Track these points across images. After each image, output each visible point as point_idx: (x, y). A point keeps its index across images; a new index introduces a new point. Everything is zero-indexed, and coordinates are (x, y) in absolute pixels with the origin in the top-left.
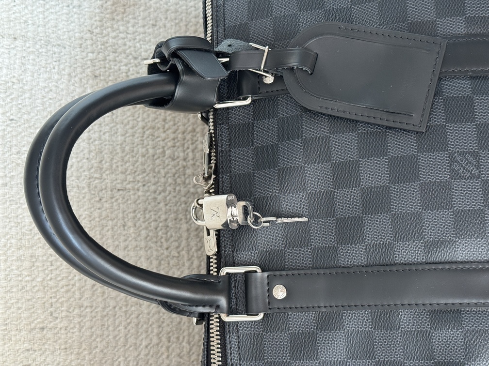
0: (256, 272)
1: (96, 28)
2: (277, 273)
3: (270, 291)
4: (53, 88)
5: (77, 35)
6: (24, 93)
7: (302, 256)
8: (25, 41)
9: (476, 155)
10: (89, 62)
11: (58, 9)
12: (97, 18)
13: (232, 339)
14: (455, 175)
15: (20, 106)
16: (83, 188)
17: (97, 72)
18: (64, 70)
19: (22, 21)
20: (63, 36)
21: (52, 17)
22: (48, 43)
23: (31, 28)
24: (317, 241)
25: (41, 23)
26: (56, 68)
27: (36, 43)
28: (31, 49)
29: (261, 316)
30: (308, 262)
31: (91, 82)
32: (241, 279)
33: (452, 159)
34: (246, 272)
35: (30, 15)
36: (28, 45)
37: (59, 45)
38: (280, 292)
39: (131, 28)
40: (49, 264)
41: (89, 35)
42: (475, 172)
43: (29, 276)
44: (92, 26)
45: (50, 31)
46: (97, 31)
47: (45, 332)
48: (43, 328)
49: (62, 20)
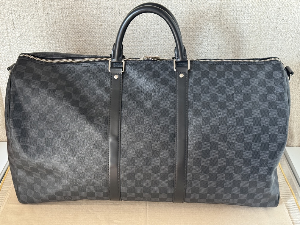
0: (122, 70)
1: (229, 30)
3: (117, 74)
4: (204, 14)
5: (226, 23)
6: (202, 4)
8: (220, 4)
10: (214, 27)
12: (233, 30)
13: (104, 64)
15: (197, 3)
17: (211, 30)
18: (211, 18)
19: (229, 3)
20: (225, 18)
21: (232, 14)
22: (221, 12)
24: (130, 88)
25: (229, 10)
26: (212, 16)
27: (220, 8)
28: (217, 6)
29: (110, 71)
30: (124, 85)
31: (208, 28)
32: (121, 66)
33: (150, 126)
34: (123, 68)
35: (232, 5)
36: (219, 5)
37: (220, 16)
38: (116, 77)
39: (231, 43)
41: (226, 27)
42: (146, 132)
44: (229, 28)
45: (226, 13)
46: (228, 30)
47: (119, 14)
48: (120, 13)
49: (231, 17)
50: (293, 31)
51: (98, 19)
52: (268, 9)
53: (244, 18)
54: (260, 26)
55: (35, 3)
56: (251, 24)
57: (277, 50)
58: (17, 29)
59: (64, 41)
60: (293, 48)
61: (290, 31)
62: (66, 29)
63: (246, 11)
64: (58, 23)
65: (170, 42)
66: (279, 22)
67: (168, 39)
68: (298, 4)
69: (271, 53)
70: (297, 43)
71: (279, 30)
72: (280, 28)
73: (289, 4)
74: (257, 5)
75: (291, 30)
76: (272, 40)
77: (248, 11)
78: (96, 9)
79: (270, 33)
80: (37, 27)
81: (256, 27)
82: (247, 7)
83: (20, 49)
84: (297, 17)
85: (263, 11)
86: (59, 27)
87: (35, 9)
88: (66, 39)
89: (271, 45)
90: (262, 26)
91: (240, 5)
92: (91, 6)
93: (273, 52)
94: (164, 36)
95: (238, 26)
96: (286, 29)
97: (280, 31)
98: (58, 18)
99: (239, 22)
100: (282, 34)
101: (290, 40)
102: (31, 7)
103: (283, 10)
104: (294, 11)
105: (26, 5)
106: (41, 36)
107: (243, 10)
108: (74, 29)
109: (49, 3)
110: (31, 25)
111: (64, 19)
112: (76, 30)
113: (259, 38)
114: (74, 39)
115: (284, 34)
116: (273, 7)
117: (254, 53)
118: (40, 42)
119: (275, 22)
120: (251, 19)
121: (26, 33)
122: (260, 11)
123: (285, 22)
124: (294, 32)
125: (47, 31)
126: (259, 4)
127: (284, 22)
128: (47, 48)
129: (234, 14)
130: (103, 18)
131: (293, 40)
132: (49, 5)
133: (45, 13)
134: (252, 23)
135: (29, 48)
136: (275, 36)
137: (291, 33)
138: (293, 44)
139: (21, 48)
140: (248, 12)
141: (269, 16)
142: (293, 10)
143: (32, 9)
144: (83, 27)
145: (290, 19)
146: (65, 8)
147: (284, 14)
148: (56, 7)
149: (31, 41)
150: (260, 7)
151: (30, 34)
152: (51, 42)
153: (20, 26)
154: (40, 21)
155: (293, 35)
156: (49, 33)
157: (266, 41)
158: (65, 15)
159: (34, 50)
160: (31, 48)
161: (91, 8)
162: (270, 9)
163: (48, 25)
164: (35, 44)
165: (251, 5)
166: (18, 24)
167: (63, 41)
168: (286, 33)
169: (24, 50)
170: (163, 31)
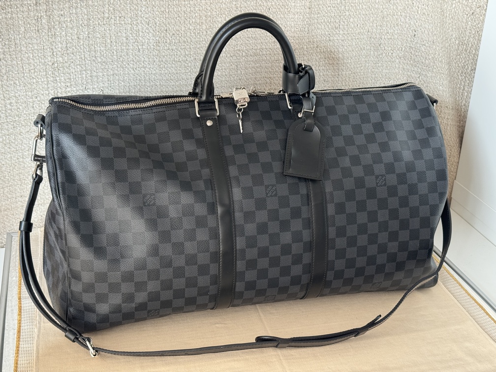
2: (217, 122)
3: (209, 119)
5: (315, 39)
7: (225, 132)
9: (276, 195)
10: (302, 46)
11: (327, 29)
14: (267, 187)
16: (237, 47)
18: (296, 34)
19: (319, 11)
20: (314, 32)
21: (323, 27)
22: (309, 25)
23: (316, 16)
24: (233, 138)
25: (319, 21)
26: (297, 30)
27: (308, 19)
28: (305, 16)
30: (223, 134)
32: (213, 107)
33: (273, 186)
34: (216, 109)
36: (307, 15)
37: (309, 31)
38: (209, 123)
40: (198, 32)
41: (315, 45)
42: (269, 195)
43: (192, 22)
44: (320, 47)
45: (315, 26)
46: (318, 50)
47: (165, 32)
48: (166, 30)
49: (322, 32)
50: (400, 49)
51: (134, 41)
52: (369, 20)
53: (338, 32)
54: (359, 43)
55: (36, 18)
56: (348, 40)
57: (381, 76)
58: (3, 61)
59: (80, 76)
60: (401, 72)
61: (397, 49)
62: (83, 58)
63: (341, 22)
64: (71, 50)
65: (239, 72)
66: (383, 37)
67: (236, 67)
68: (405, 12)
69: (373, 81)
70: (406, 64)
71: (383, 49)
72: (384, 45)
73: (394, 12)
74: (355, 14)
75: (399, 47)
76: (375, 62)
77: (344, 22)
78: (130, 26)
79: (372, 53)
80: (37, 57)
81: (354, 44)
82: (342, 17)
83: (6, 94)
84: (405, 29)
85: (363, 22)
86: (72, 55)
87: (34, 28)
88: (83, 74)
89: (373, 70)
90: (362, 43)
91: (333, 14)
92: (124, 20)
93: (376, 79)
94: (230, 63)
95: (331, 43)
96: (392, 46)
97: (385, 50)
98: (70, 41)
99: (331, 38)
100: (387, 54)
101: (397, 61)
102: (29, 26)
103: (388, 19)
104: (401, 21)
105: (20, 23)
106: (42, 70)
107: (337, 21)
108: (95, 57)
109: (58, 19)
110: (27, 55)
111: (80, 43)
112: (100, 60)
113: (359, 59)
114: (96, 74)
115: (390, 54)
116: (375, 16)
117: (353, 81)
118: (40, 80)
119: (378, 36)
120: (348, 34)
121: (18, 67)
122: (359, 22)
123: (391, 37)
124: (402, 50)
125: (53, 62)
126: (358, 12)
127: (389, 37)
128: (52, 90)
129: (326, 27)
130: (141, 38)
131: (401, 61)
132: (57, 21)
133: (50, 34)
134: (350, 38)
135: (22, 91)
136: (378, 56)
137: (398, 52)
138: (401, 66)
139: (7, 92)
140: (343, 24)
141: (370, 29)
142: (399, 20)
143: (29, 29)
144: (110, 54)
145: (396, 32)
146: (83, 25)
147: (389, 25)
148: (69, 24)
149: (25, 79)
150: (359, 16)
151: (24, 68)
152: (58, 79)
153: (9, 57)
154: (42, 48)
155: (400, 55)
156: (56, 65)
157: (367, 65)
158: (82, 36)
159: (30, 93)
160: (25, 91)
161: (124, 24)
162: (371, 20)
163: (55, 54)
164: (32, 83)
165: (347, 13)
166: (5, 53)
167: (78, 78)
168: (392, 52)
169: (12, 95)
170: (228, 55)
